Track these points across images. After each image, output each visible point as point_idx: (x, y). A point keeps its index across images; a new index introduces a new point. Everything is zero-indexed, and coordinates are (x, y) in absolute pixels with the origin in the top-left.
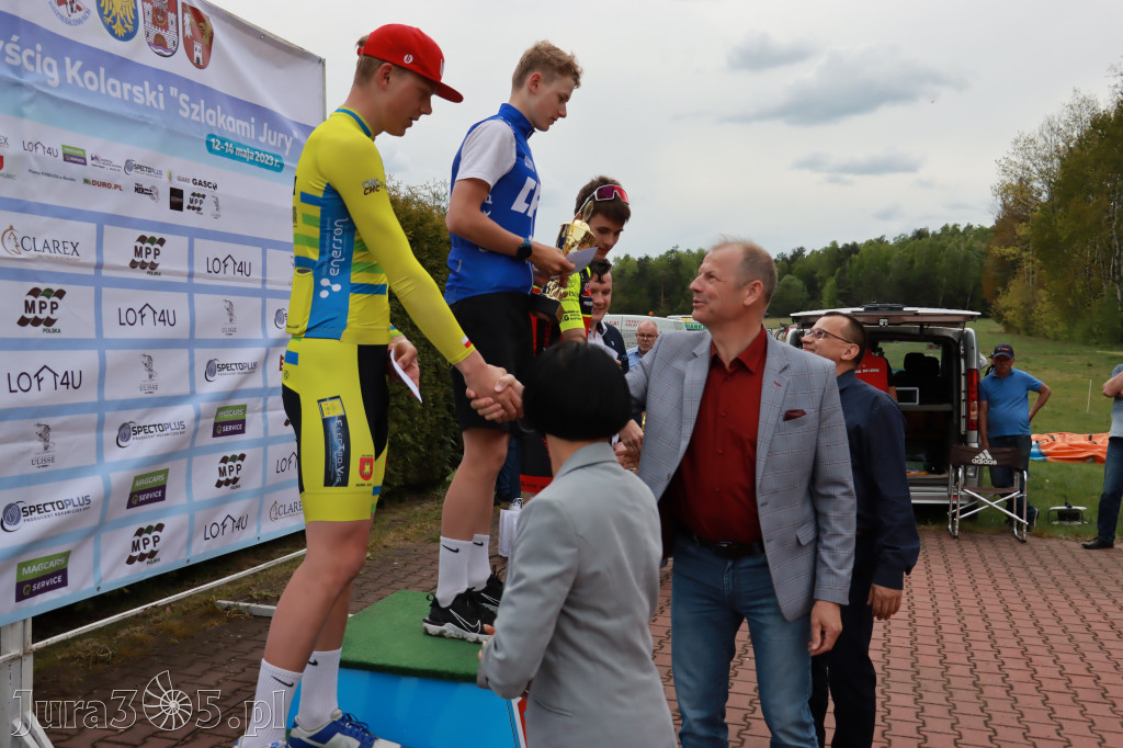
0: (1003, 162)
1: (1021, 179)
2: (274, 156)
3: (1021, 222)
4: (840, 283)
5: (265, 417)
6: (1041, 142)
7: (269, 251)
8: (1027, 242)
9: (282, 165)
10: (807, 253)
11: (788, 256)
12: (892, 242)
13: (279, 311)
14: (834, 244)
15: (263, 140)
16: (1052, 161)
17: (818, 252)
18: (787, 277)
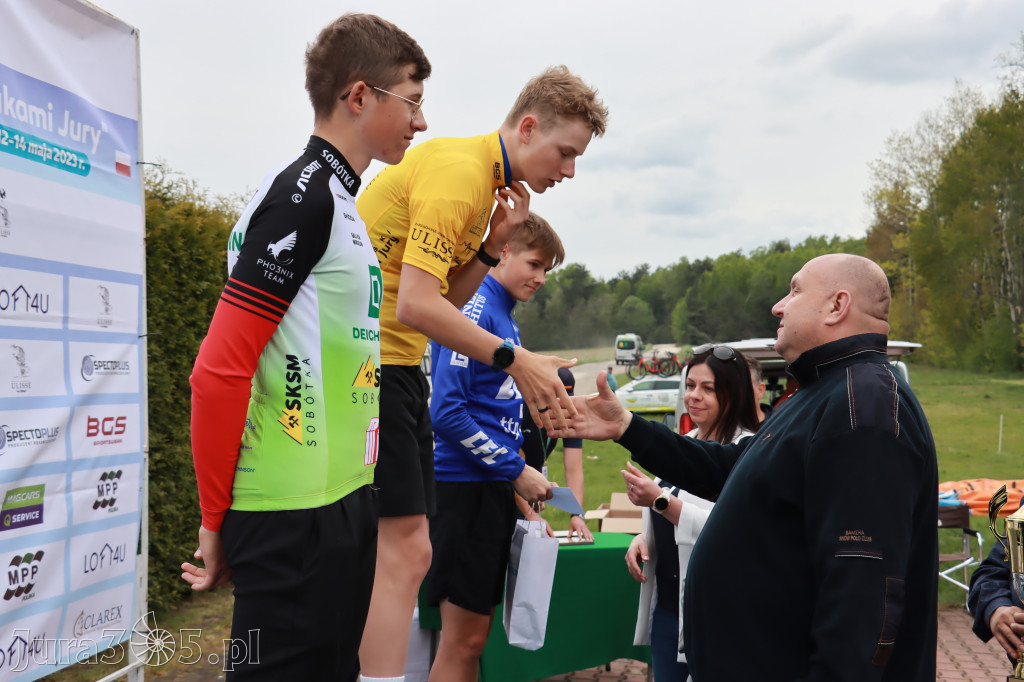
0: (876, 164)
1: (896, 185)
2: (78, 154)
3: (898, 232)
4: (691, 306)
5: (69, 500)
6: (917, 141)
7: (73, 280)
8: (906, 256)
9: (88, 167)
10: (652, 271)
11: (630, 275)
12: (748, 256)
13: (86, 358)
14: (684, 259)
15: (63, 132)
16: (930, 164)
17: (665, 270)
18: (630, 299)
